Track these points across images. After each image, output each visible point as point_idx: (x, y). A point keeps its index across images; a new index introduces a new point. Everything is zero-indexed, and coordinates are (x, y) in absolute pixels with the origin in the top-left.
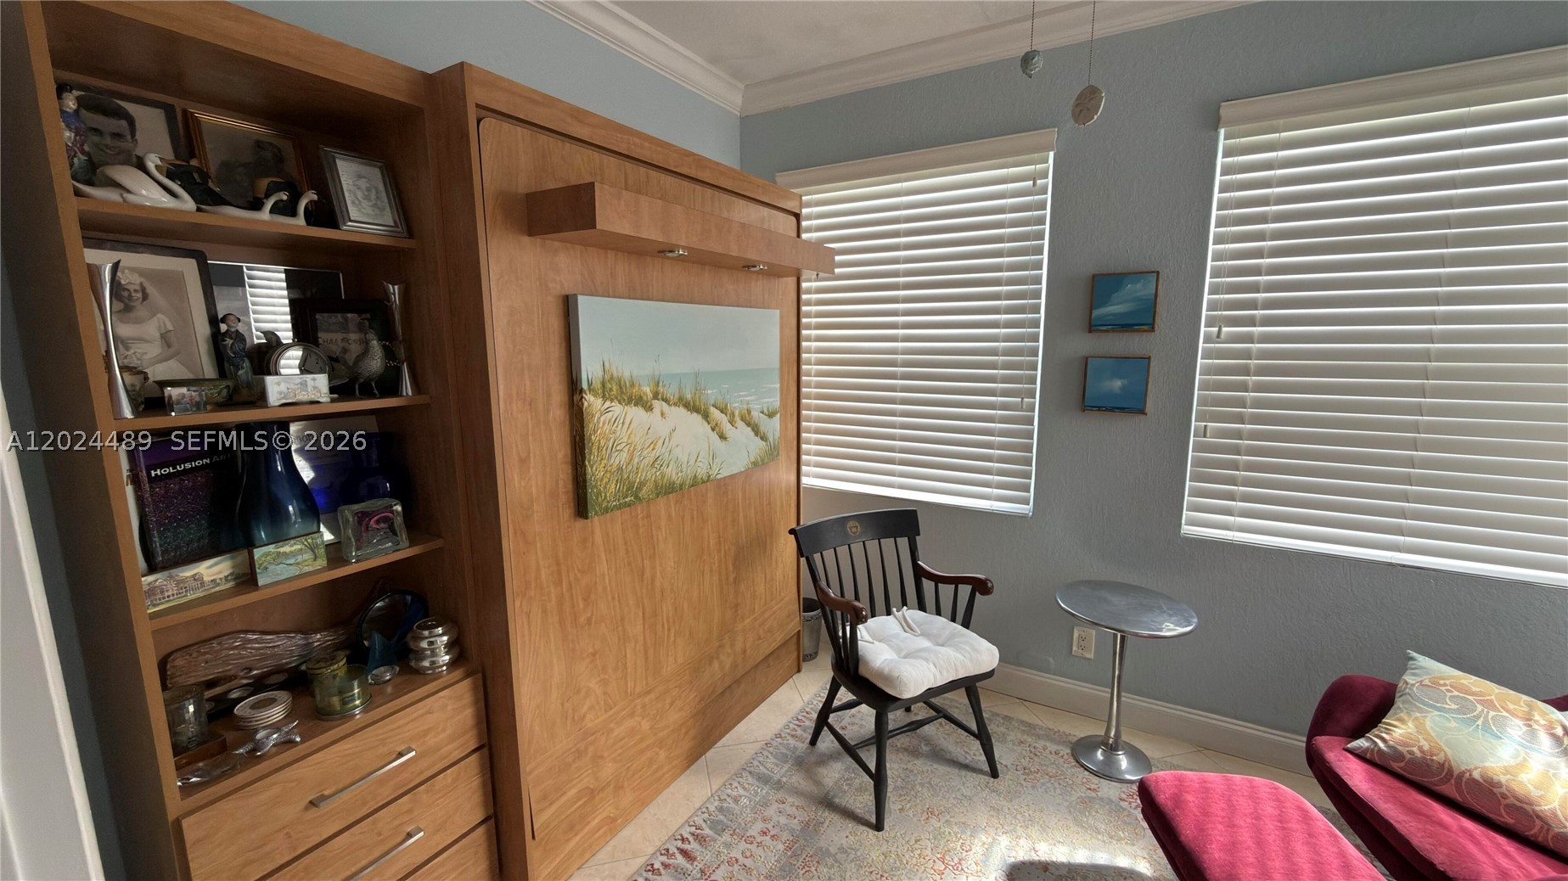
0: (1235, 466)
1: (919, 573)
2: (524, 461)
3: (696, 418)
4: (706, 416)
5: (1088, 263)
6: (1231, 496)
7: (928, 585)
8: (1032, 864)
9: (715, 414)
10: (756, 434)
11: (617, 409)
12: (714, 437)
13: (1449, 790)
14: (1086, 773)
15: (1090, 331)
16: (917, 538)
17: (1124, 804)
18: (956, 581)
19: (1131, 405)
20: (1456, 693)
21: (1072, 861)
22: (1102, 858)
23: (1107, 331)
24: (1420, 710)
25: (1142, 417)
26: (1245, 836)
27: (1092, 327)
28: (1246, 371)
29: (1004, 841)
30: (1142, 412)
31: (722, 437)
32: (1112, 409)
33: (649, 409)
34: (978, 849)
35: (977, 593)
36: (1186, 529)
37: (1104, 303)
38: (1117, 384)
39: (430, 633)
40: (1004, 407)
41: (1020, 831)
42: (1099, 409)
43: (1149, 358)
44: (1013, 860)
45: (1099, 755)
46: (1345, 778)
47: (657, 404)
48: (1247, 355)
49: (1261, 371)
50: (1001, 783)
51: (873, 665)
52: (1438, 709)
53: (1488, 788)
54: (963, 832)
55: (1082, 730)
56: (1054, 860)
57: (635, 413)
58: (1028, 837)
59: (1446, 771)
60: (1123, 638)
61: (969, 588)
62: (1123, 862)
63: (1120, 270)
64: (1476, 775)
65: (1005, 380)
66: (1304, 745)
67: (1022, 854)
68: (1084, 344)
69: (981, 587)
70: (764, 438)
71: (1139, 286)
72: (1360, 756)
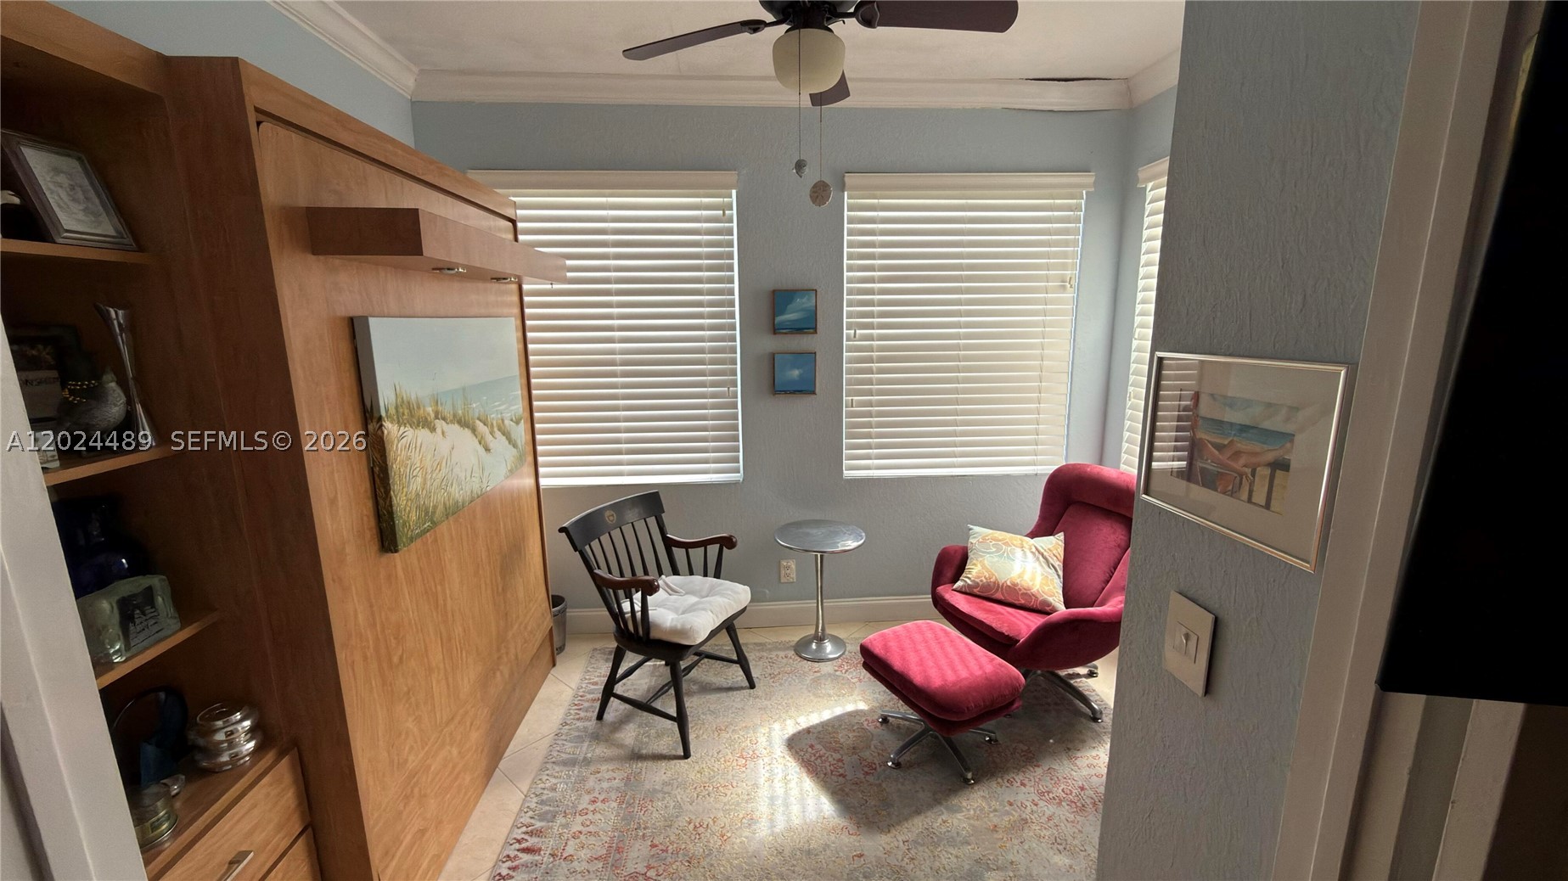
0: (869, 425)
1: (669, 544)
2: (333, 502)
3: (467, 432)
4: (474, 430)
5: (769, 283)
6: (869, 447)
7: (679, 553)
8: (799, 732)
9: (480, 426)
10: (509, 443)
11: (410, 432)
12: (481, 449)
13: (999, 596)
14: (809, 662)
15: (775, 333)
16: (663, 515)
17: (838, 673)
18: (704, 544)
19: (805, 388)
20: (994, 542)
21: (822, 720)
22: (838, 711)
23: (786, 333)
24: (982, 556)
25: (813, 396)
26: (924, 653)
27: (775, 330)
28: (870, 360)
29: (777, 726)
30: (814, 393)
31: (487, 450)
32: (795, 392)
33: (433, 430)
34: (762, 740)
35: (724, 548)
36: (847, 474)
37: (782, 313)
38: (796, 373)
39: (224, 722)
40: (714, 396)
41: (784, 716)
42: (786, 392)
43: (815, 353)
44: (787, 736)
45: (814, 646)
46: (957, 606)
47: (439, 424)
48: (871, 349)
49: (881, 360)
50: (757, 691)
51: (664, 626)
52: (988, 553)
53: (1013, 589)
54: (748, 733)
55: (795, 637)
56: (811, 724)
57: (423, 434)
58: (791, 717)
59: (997, 586)
60: (821, 556)
61: (717, 546)
62: (850, 708)
63: (790, 286)
64: (1009, 583)
65: (714, 373)
66: (931, 600)
67: (791, 729)
68: (770, 343)
69: (727, 542)
70: (515, 446)
71: (804, 300)
72: (960, 591)
